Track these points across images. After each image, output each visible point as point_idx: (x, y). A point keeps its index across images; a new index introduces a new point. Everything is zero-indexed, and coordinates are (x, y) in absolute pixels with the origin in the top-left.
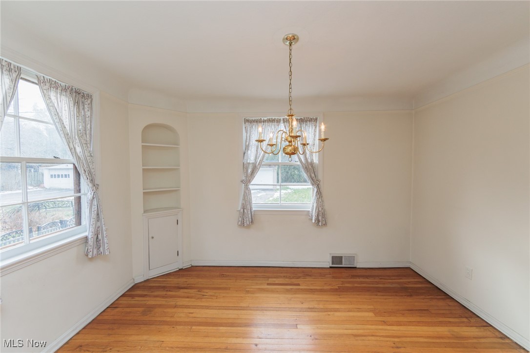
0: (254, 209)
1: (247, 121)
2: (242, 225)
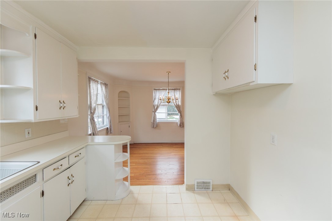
0: (157, 122)
1: (155, 89)
2: (153, 127)
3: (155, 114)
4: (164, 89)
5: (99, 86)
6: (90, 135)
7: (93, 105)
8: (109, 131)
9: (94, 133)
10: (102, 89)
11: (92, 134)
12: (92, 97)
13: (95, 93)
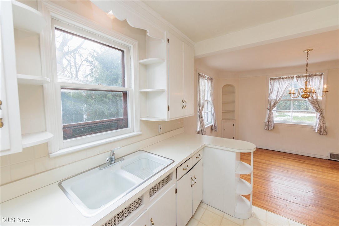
0: (274, 122)
1: (271, 79)
2: (268, 129)
3: (270, 112)
4: (289, 78)
5: (206, 81)
6: (199, 133)
7: (202, 102)
8: (214, 129)
9: (203, 130)
10: (208, 85)
11: (201, 132)
12: (201, 93)
13: (203, 90)
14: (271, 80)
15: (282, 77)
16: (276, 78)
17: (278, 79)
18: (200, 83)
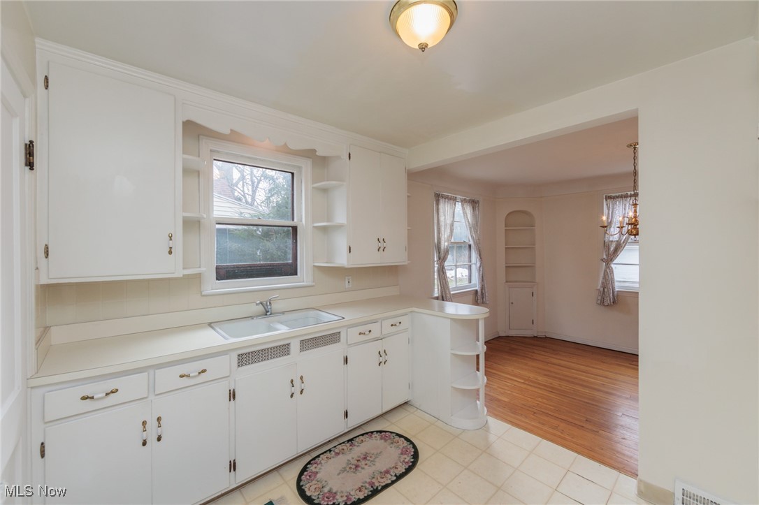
0: (616, 290)
1: (608, 198)
2: (602, 303)
3: (608, 266)
5: (459, 206)
6: (437, 298)
7: (444, 244)
8: (480, 297)
9: (444, 295)
10: (465, 213)
12: (442, 229)
13: (449, 222)
14: (608, 200)
15: (629, 193)
16: (617, 194)
17: (621, 197)
18: (441, 211)
